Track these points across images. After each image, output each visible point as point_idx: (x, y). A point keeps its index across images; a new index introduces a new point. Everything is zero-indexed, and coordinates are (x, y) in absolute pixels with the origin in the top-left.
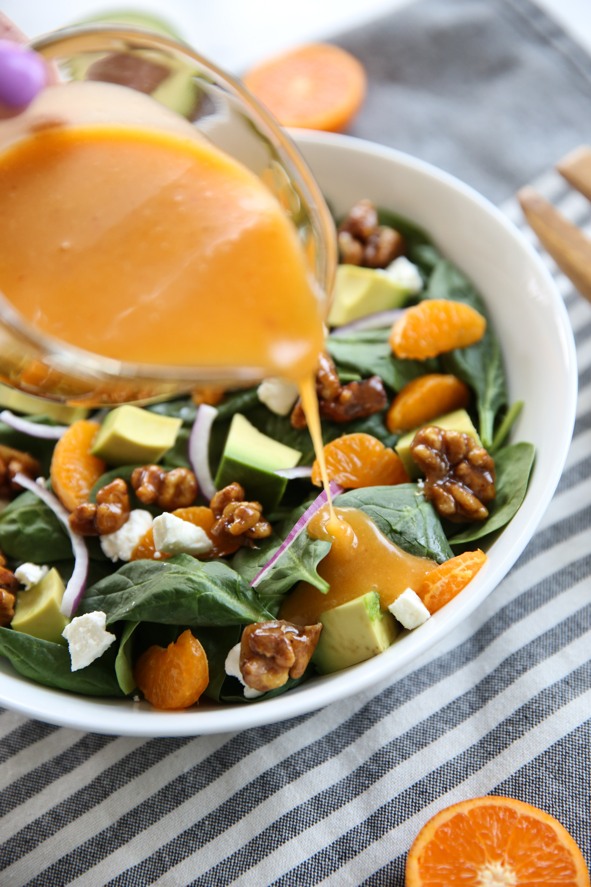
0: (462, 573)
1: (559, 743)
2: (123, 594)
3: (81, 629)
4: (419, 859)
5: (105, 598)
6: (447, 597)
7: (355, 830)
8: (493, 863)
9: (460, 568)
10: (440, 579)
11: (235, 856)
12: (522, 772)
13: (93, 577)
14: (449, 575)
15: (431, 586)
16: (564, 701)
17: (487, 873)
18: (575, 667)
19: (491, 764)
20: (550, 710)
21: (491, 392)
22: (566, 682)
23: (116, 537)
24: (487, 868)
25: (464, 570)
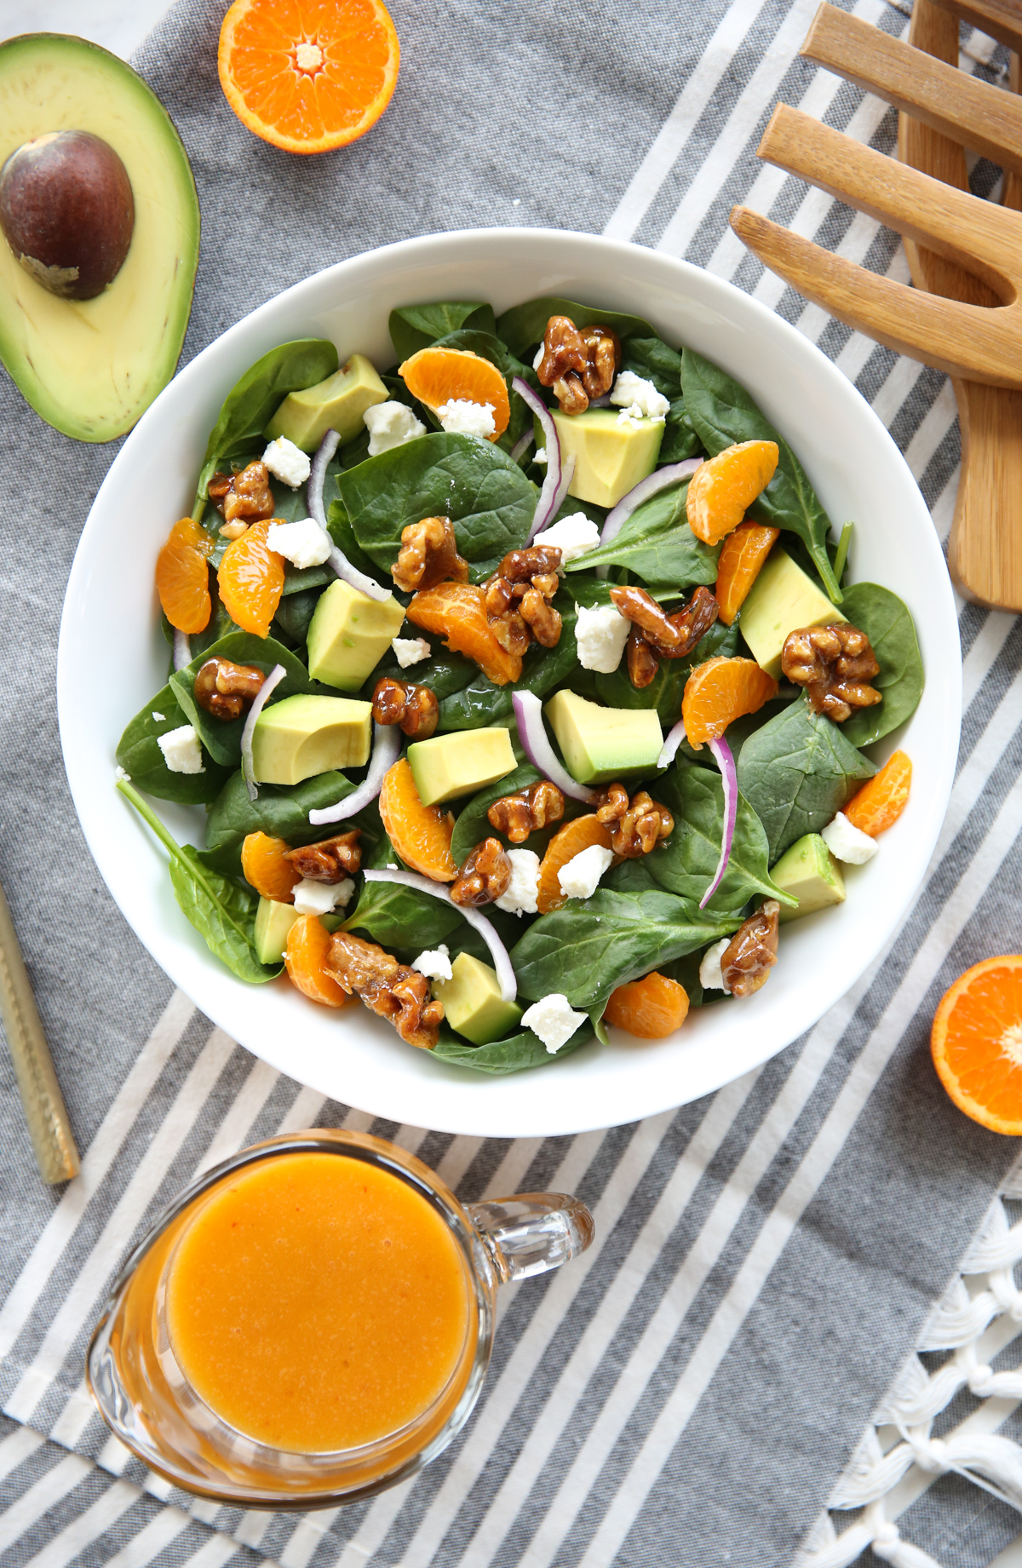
0: (898, 796)
1: (1006, 861)
2: (557, 955)
3: (548, 1021)
4: (945, 1058)
5: (538, 963)
6: (889, 822)
7: (849, 1029)
8: (1010, 1028)
9: (894, 791)
10: (877, 810)
11: (748, 1101)
12: (981, 905)
13: (510, 942)
14: (886, 804)
15: (870, 818)
16: (994, 813)
17: (1009, 1041)
18: (989, 771)
19: (948, 907)
20: (985, 830)
21: (810, 521)
22: (987, 792)
23: (511, 893)
24: (1007, 1036)
25: (898, 791)
